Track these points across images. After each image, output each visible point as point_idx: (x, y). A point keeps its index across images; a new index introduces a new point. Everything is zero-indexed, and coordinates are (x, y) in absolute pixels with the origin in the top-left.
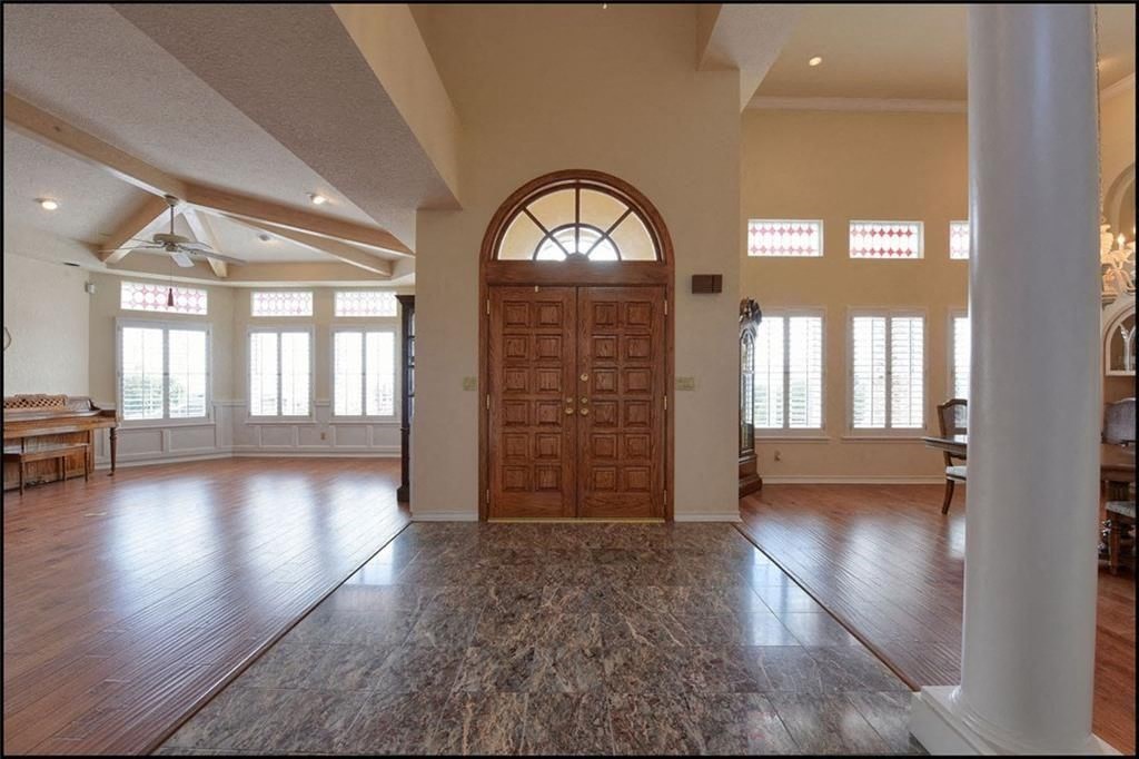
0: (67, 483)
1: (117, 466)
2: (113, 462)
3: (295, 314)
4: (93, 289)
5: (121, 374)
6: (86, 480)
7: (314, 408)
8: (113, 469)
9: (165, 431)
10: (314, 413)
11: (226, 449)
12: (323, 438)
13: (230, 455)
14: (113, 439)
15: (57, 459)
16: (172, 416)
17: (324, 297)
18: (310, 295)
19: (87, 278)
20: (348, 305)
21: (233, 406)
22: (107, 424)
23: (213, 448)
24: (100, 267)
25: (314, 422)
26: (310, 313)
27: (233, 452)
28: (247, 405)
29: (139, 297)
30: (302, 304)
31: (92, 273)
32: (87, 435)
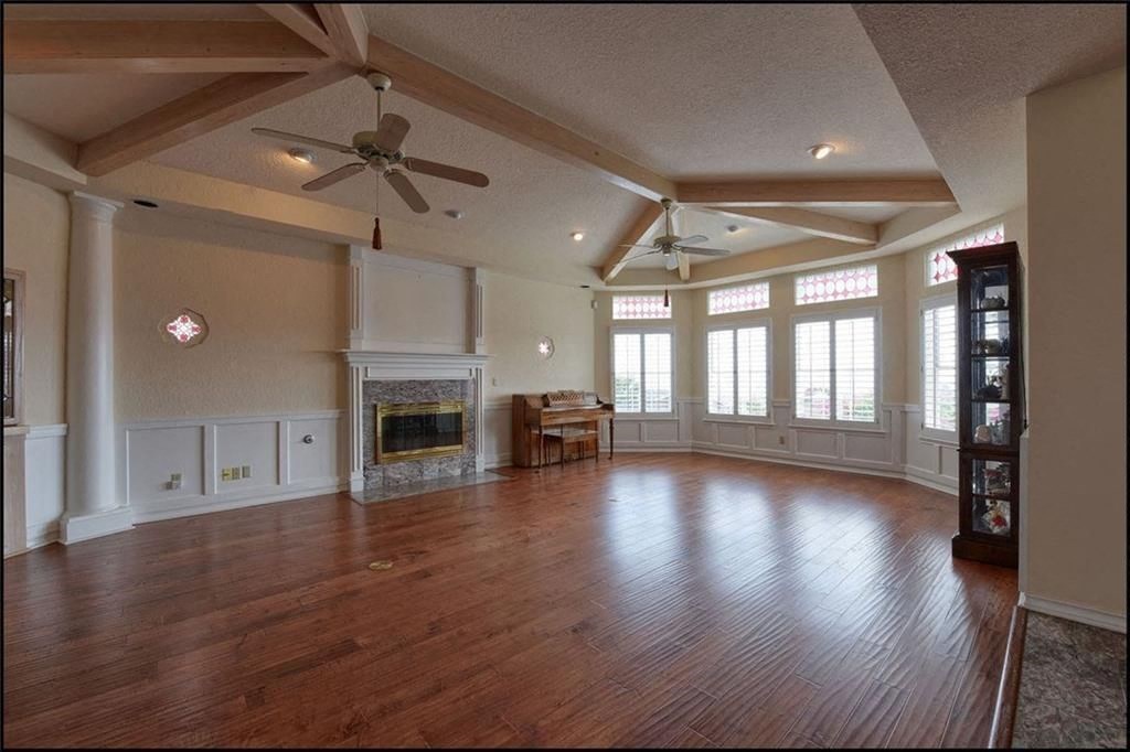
0: (585, 461)
1: (614, 450)
2: (612, 447)
3: (750, 308)
4: (596, 304)
5: (614, 374)
6: (597, 461)
7: (772, 409)
8: (612, 453)
9: (642, 424)
10: (772, 415)
11: (686, 444)
12: (782, 442)
13: (690, 450)
14: (611, 428)
15: (579, 443)
16: (647, 410)
17: (782, 286)
18: (766, 286)
19: (591, 297)
20: (810, 291)
21: (692, 404)
22: (608, 415)
23: (675, 441)
24: (600, 285)
25: (772, 423)
26: (767, 306)
27: (692, 447)
28: (705, 402)
29: (624, 308)
30: (758, 297)
31: (596, 293)
32: (595, 425)
